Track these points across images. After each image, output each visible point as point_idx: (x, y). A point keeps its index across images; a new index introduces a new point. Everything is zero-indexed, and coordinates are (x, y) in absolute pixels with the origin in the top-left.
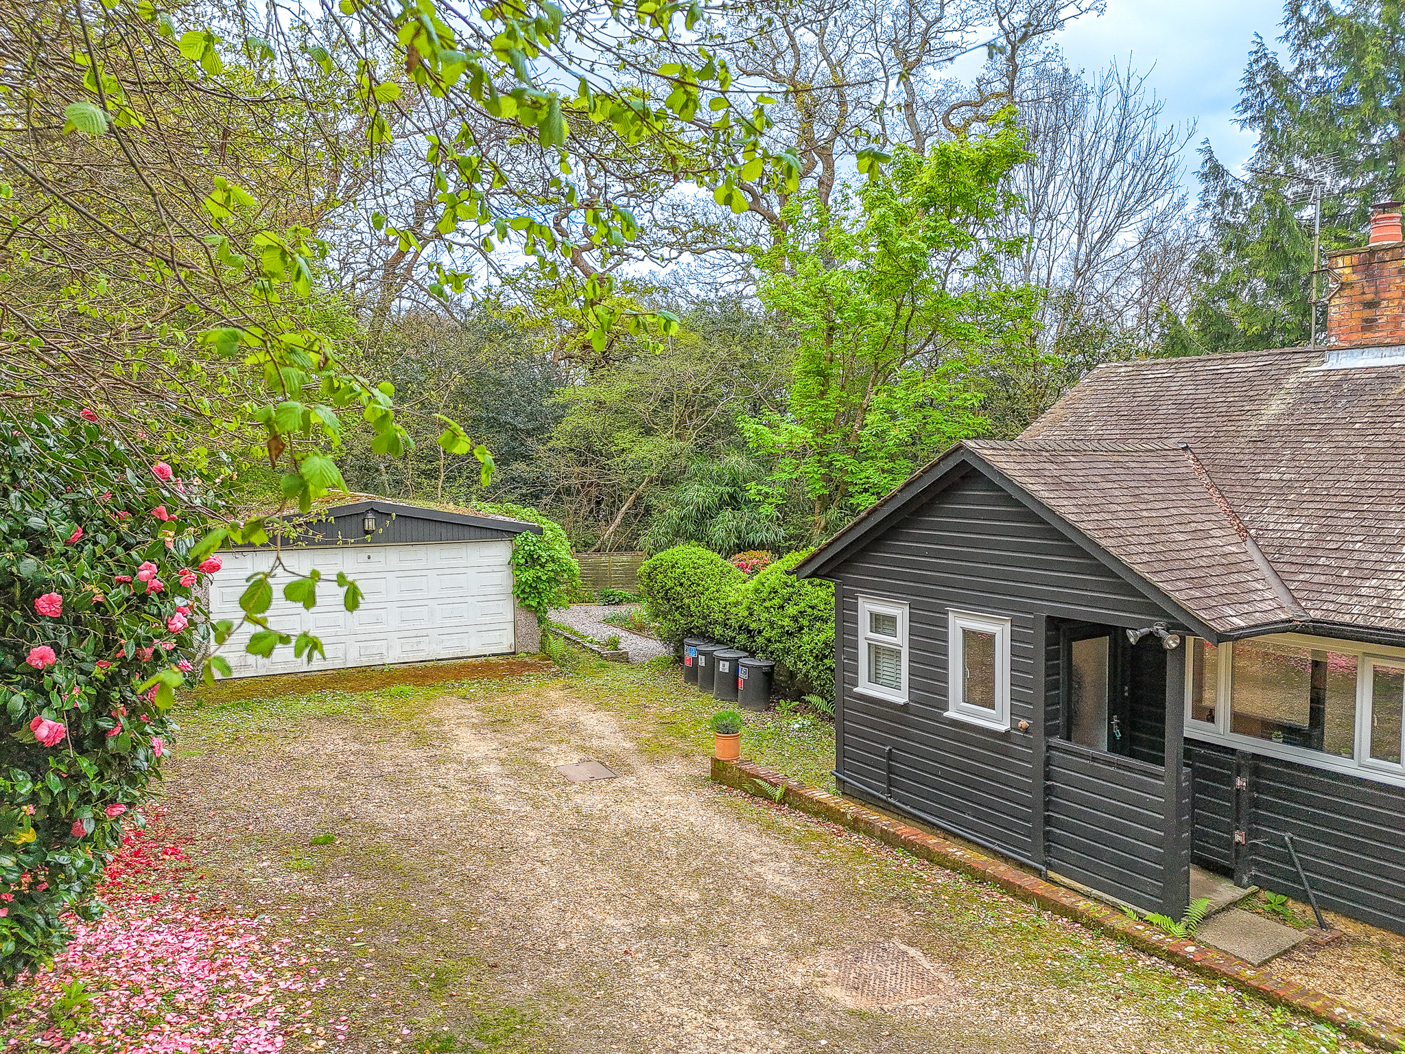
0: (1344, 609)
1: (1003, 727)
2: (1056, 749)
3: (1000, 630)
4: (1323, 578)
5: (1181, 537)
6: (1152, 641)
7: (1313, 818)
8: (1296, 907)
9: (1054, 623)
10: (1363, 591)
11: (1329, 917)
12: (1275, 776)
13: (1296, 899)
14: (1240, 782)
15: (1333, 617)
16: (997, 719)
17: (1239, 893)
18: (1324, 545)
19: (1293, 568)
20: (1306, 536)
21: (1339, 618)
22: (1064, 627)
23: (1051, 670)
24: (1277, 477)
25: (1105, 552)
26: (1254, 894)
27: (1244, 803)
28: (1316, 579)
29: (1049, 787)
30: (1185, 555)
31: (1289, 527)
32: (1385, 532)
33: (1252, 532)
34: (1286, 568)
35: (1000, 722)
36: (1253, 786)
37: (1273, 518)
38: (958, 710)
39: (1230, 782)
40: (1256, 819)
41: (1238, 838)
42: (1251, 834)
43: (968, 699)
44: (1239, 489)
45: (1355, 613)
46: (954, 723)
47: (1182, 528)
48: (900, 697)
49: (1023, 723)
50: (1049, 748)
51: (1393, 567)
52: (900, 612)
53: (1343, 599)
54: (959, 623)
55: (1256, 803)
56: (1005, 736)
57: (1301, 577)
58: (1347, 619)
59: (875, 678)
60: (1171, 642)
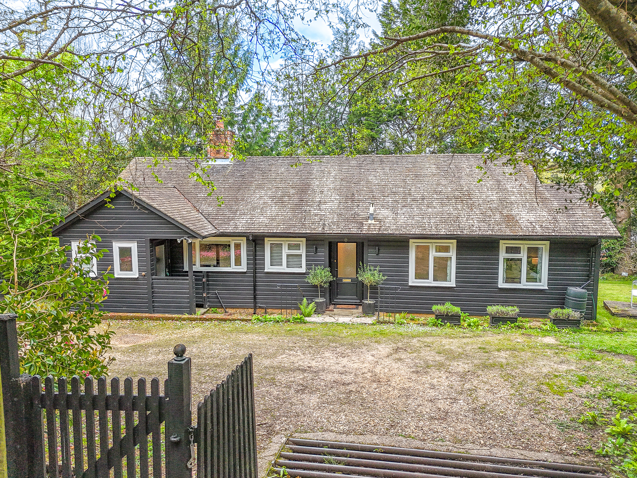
0: (228, 229)
1: (137, 276)
2: (155, 279)
3: (133, 246)
4: (221, 222)
5: (185, 213)
7: (222, 285)
8: (219, 310)
9: (152, 241)
10: (231, 224)
11: (227, 310)
12: (213, 276)
13: (219, 308)
14: (204, 280)
15: (225, 231)
16: (134, 273)
17: (205, 310)
18: (219, 213)
19: (213, 220)
20: (214, 211)
21: (227, 231)
22: (155, 242)
23: (150, 255)
24: (203, 195)
25: (169, 217)
26: (208, 310)
27: (205, 286)
28: (219, 222)
29: (153, 292)
30: (188, 217)
31: (209, 209)
32: (233, 209)
33: (200, 211)
34: (211, 220)
35: (135, 275)
36: (208, 281)
37: (205, 207)
38: (118, 274)
39: (201, 280)
40: (208, 289)
41: (204, 295)
42: (208, 293)
43: (121, 270)
44: (193, 199)
45: (230, 229)
46: (117, 279)
47: (184, 210)
49: (144, 273)
50: (152, 279)
51: (236, 218)
53: (227, 226)
54: (116, 245)
55: (208, 285)
56: (137, 279)
57: (216, 222)
58: (229, 231)
60: (190, 240)
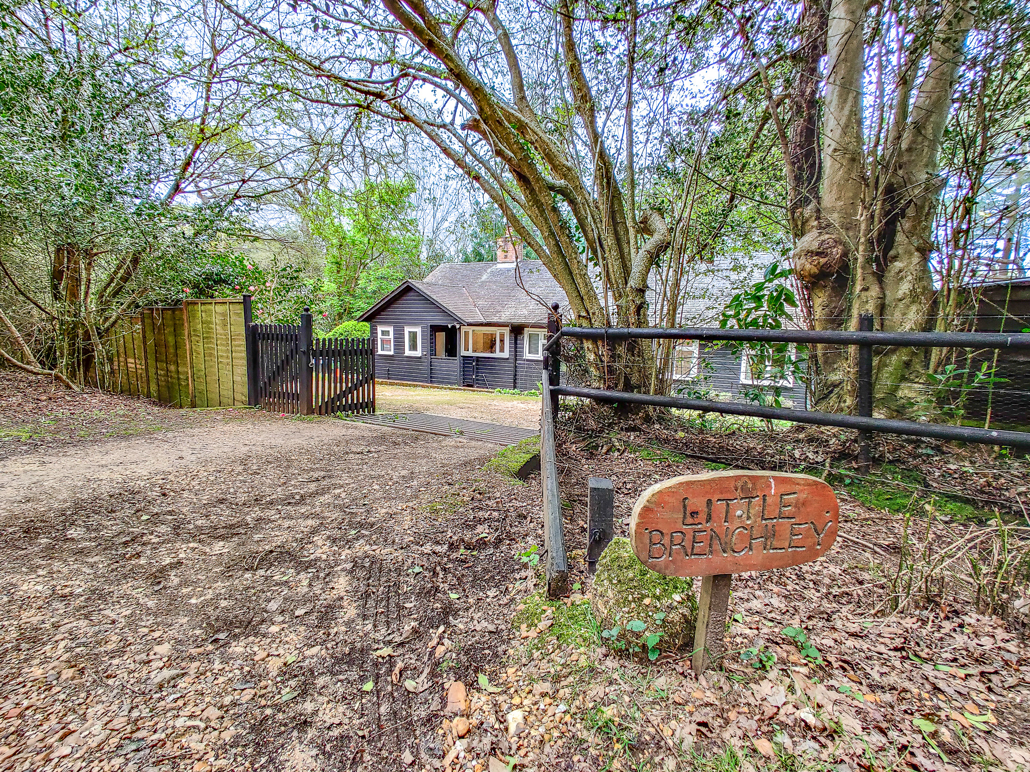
0: (493, 319)
1: (420, 355)
2: (433, 359)
3: (418, 330)
5: (461, 305)
6: (454, 327)
7: (489, 369)
9: (431, 327)
12: (481, 361)
14: (474, 364)
15: (490, 321)
16: (418, 353)
18: (491, 307)
19: (484, 312)
21: (492, 321)
22: (434, 328)
23: (431, 339)
27: (475, 368)
29: (431, 369)
31: (485, 304)
33: (477, 305)
36: (477, 364)
37: (482, 302)
38: (408, 353)
39: (471, 364)
40: (477, 372)
41: (474, 377)
42: (477, 376)
43: (410, 349)
45: (495, 319)
46: (407, 357)
48: (392, 353)
49: (425, 353)
50: (431, 358)
51: (503, 310)
52: (391, 329)
53: (493, 317)
54: (407, 330)
55: (477, 368)
56: (420, 358)
57: (486, 314)
59: (383, 349)
60: (458, 326)
